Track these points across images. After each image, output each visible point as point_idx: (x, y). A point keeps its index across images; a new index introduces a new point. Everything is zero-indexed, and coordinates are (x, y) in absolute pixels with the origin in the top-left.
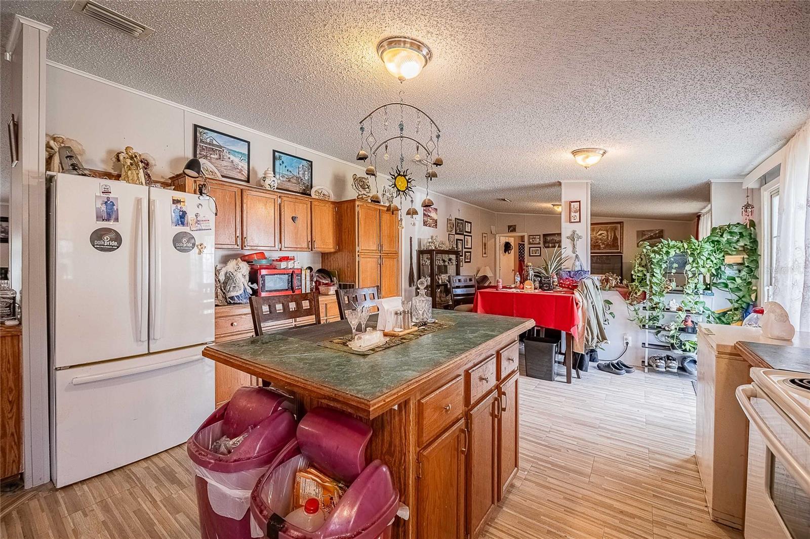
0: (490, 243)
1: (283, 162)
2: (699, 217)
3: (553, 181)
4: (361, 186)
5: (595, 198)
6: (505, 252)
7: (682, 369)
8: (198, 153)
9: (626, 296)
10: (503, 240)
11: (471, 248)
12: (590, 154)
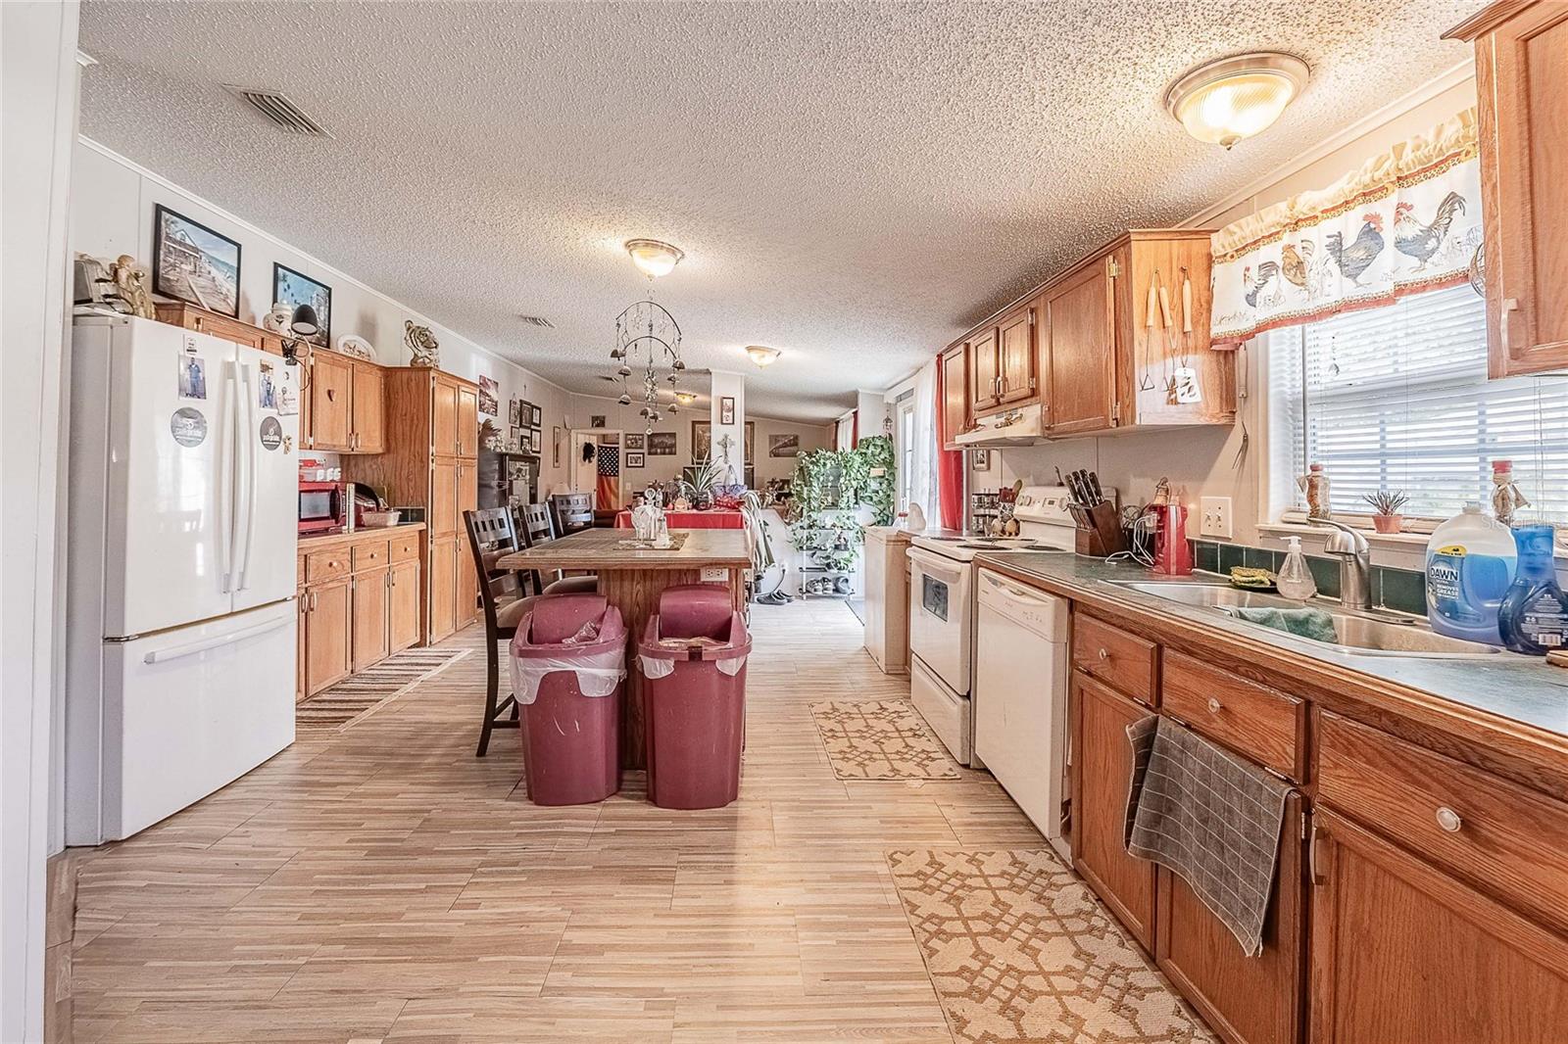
0: (564, 443)
1: (289, 286)
2: (837, 423)
3: (703, 367)
4: (423, 343)
5: (750, 393)
6: (585, 460)
7: (837, 590)
8: (162, 257)
9: (783, 514)
10: (583, 439)
11: (539, 452)
12: (767, 354)
